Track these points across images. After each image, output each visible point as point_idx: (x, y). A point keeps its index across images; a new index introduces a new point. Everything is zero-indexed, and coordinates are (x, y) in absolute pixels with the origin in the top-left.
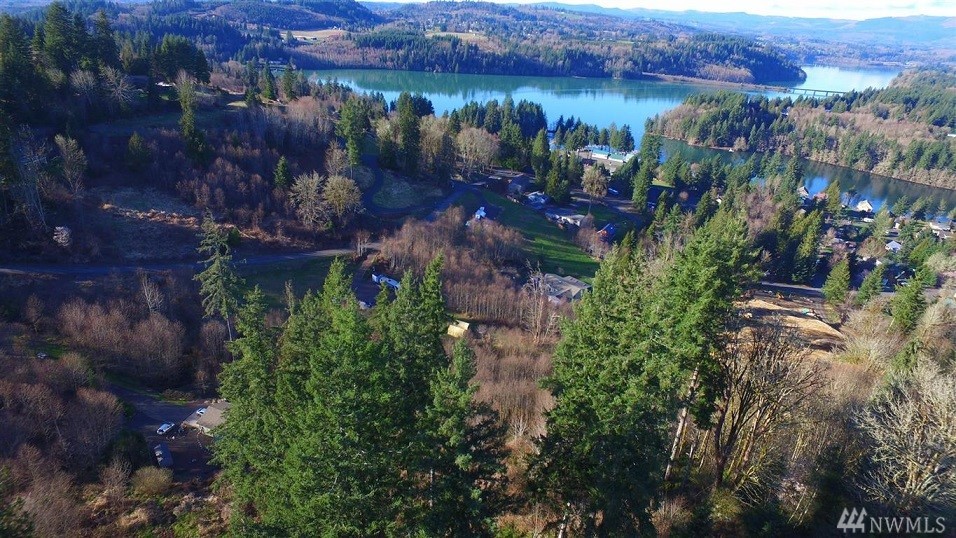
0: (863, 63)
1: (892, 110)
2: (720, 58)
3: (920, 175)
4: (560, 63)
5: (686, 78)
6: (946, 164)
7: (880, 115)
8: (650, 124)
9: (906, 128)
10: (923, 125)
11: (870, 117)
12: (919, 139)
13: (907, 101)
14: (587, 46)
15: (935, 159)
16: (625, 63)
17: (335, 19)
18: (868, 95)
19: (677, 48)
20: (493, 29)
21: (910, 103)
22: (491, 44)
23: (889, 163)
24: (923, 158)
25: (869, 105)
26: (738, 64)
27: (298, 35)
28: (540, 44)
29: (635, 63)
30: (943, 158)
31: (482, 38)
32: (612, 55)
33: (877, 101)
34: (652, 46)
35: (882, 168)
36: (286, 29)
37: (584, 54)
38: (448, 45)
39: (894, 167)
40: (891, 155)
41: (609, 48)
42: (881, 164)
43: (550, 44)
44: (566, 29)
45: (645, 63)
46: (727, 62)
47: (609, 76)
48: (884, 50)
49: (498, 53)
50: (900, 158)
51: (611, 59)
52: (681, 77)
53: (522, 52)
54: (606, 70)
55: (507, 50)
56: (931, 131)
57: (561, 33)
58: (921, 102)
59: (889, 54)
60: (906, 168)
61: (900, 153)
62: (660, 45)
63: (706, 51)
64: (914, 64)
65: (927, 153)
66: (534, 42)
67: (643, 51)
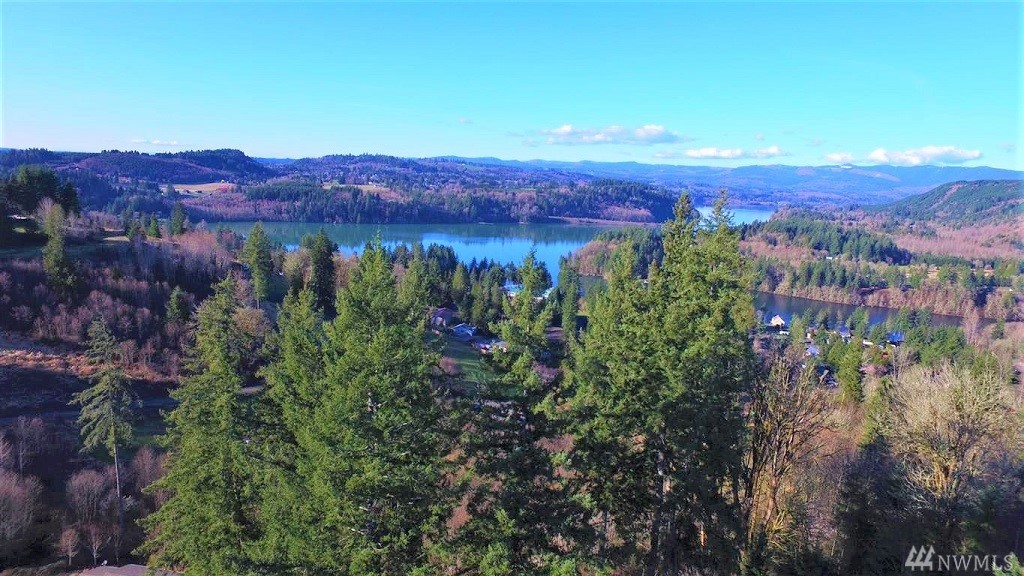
0: (744, 203)
1: (778, 239)
2: (620, 201)
3: (815, 293)
4: (466, 210)
5: (591, 220)
6: (832, 281)
7: (770, 242)
8: (564, 261)
9: (793, 253)
10: (806, 249)
11: (763, 244)
12: (807, 261)
13: (789, 230)
14: (491, 193)
15: (822, 276)
16: (530, 208)
17: (223, 172)
18: (757, 227)
19: (579, 192)
20: (394, 180)
21: (792, 232)
22: (393, 194)
23: (788, 283)
24: (814, 277)
25: (760, 235)
26: (637, 205)
27: (180, 189)
28: (444, 193)
29: (541, 208)
30: (828, 277)
31: (383, 189)
32: (517, 201)
33: (765, 231)
34: (556, 191)
35: (783, 288)
36: (166, 183)
37: (489, 201)
38: (348, 195)
39: (792, 286)
40: (788, 277)
41: (514, 194)
42: (781, 284)
43: (454, 194)
44: (468, 179)
45: (551, 207)
46: (627, 203)
47: (515, 221)
48: (758, 192)
49: (401, 201)
50: (796, 278)
51: (516, 205)
52: (586, 219)
53: (427, 201)
54: (512, 215)
55: (411, 199)
56: (813, 254)
57: (463, 183)
58: (799, 231)
59: (763, 195)
60: (802, 287)
61: (794, 274)
62: (563, 190)
63: (606, 194)
64: (785, 203)
65: (816, 272)
66: (437, 191)
67: (547, 196)
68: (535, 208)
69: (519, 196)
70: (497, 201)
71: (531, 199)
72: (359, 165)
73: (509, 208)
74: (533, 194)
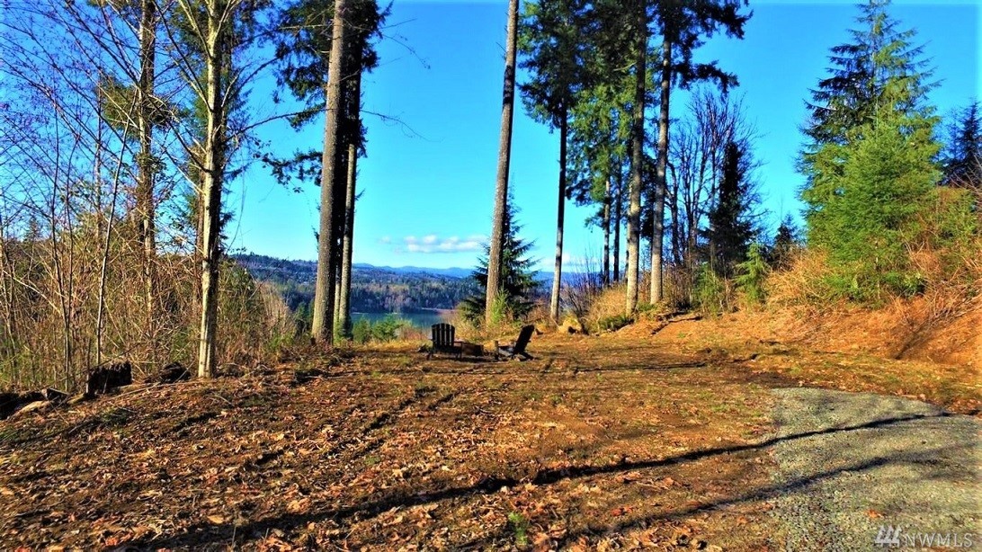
16: (404, 300)
19: (450, 287)
29: (414, 300)
32: (391, 293)
34: (428, 285)
37: (364, 291)
41: (388, 287)
45: (423, 299)
47: (390, 311)
51: (390, 297)
54: (387, 306)
62: (435, 285)
67: (420, 289)
68: (408, 300)
69: (393, 289)
70: (371, 292)
71: (404, 292)
73: (383, 299)
74: (407, 287)
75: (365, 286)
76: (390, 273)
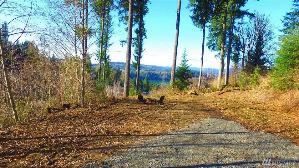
51: (161, 75)
67: (170, 73)
68: (166, 76)
69: (162, 73)
70: (156, 74)
71: (165, 74)
72: (116, 65)
73: (159, 76)
74: (166, 73)
75: (154, 72)
76: (161, 68)
